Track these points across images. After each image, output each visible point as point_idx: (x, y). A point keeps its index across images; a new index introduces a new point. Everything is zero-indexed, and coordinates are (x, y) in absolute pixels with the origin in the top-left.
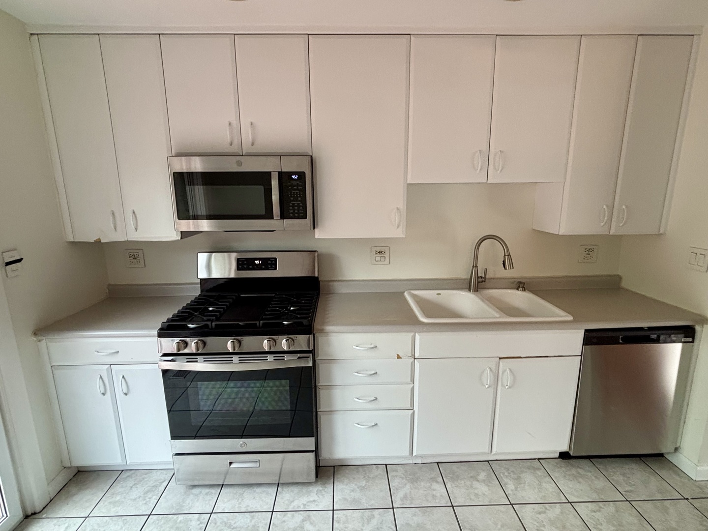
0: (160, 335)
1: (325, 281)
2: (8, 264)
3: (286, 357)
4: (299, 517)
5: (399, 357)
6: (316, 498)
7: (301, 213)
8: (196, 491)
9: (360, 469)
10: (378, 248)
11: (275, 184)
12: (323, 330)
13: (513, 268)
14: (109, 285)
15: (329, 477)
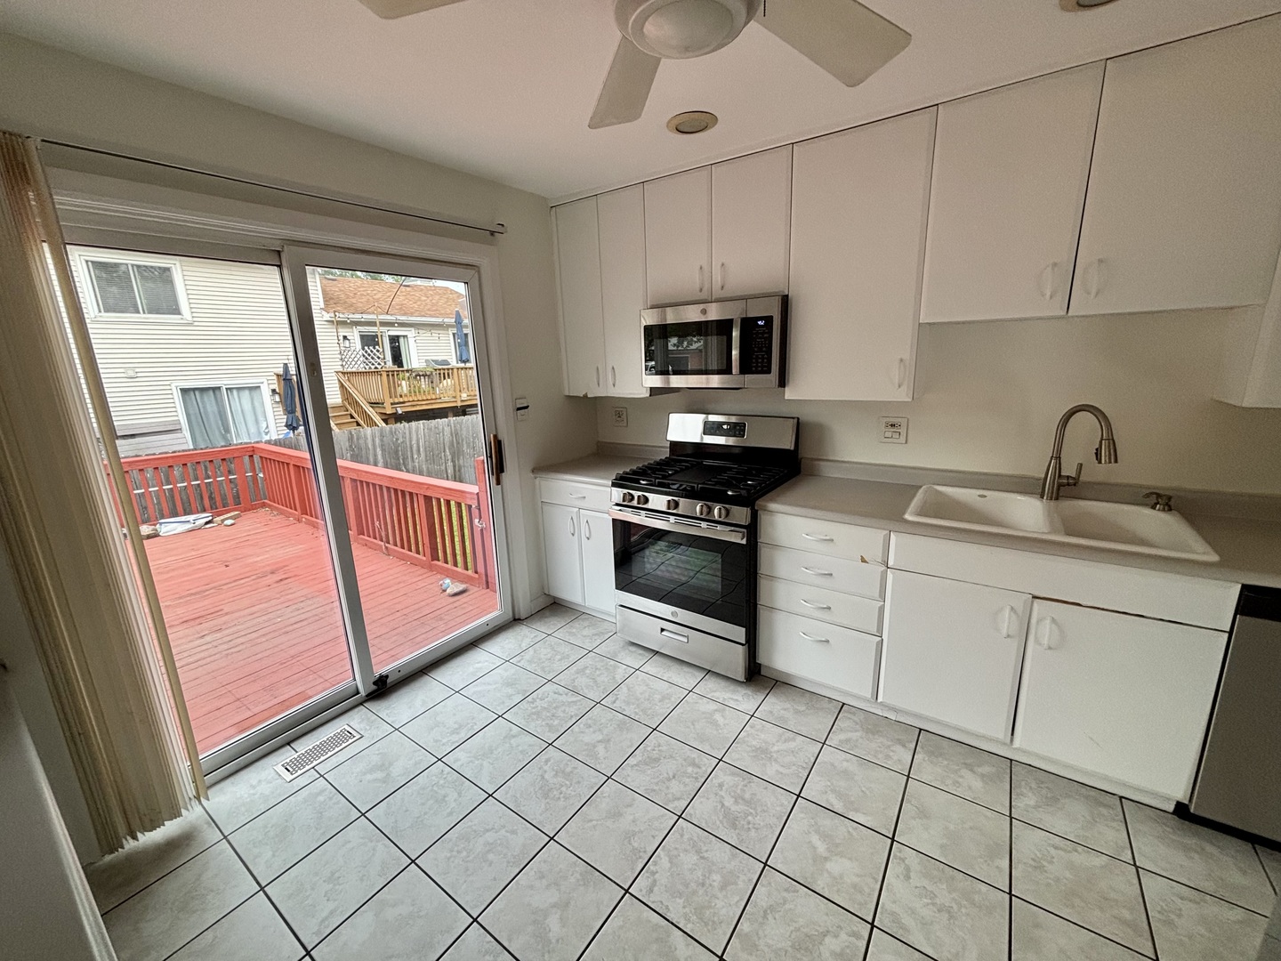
0: (614, 485)
1: (808, 458)
2: (519, 409)
3: (719, 527)
4: (713, 706)
5: (863, 560)
6: (740, 699)
7: (765, 366)
8: (633, 649)
9: (808, 695)
10: (888, 419)
11: (736, 334)
12: (765, 506)
13: (1116, 461)
14: (598, 442)
15: (766, 688)
